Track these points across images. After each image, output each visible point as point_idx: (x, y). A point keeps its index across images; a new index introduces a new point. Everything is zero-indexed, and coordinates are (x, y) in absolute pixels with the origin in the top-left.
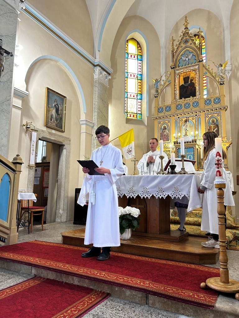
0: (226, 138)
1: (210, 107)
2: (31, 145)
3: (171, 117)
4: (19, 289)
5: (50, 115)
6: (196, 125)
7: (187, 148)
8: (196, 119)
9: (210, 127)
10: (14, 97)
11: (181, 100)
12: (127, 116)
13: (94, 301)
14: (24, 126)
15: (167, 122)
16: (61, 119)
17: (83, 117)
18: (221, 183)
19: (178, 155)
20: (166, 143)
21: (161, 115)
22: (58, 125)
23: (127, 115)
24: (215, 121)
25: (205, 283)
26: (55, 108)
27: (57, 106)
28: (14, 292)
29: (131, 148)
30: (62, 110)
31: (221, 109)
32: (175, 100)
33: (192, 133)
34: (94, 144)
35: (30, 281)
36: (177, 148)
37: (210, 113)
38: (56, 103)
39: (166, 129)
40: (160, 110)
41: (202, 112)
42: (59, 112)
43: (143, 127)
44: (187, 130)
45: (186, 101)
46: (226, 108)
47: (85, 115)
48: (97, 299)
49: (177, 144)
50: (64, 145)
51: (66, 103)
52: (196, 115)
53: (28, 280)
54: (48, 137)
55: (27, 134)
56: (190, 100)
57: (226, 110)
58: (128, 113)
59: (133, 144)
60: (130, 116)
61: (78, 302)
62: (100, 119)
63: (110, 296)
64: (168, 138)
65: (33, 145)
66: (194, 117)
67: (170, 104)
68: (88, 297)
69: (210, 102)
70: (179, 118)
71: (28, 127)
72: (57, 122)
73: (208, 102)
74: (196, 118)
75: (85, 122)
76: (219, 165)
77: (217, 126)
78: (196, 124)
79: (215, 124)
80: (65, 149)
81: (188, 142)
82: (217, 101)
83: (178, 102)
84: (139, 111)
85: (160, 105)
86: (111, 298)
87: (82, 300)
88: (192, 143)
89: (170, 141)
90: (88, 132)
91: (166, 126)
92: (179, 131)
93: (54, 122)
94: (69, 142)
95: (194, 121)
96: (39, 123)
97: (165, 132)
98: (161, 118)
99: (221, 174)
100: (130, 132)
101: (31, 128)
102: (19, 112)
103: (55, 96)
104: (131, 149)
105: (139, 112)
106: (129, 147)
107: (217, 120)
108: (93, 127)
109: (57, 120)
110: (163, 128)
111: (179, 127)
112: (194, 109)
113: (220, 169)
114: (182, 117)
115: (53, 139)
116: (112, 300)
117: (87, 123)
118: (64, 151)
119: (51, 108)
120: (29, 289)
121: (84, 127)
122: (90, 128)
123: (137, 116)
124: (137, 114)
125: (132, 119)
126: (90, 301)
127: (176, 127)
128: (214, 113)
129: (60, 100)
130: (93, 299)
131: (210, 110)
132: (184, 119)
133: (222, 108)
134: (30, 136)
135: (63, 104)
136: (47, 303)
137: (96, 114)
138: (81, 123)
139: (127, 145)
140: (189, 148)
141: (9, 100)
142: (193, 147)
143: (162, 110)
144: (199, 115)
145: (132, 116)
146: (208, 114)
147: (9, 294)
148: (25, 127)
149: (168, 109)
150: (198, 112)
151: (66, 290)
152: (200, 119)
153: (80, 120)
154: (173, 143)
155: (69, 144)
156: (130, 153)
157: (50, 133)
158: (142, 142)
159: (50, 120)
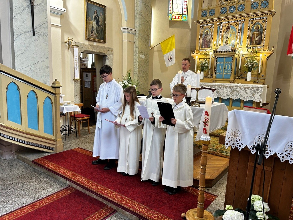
0: (268, 47)
1: (256, 11)
2: (74, 60)
3: (214, 22)
4: (54, 199)
5: (90, 28)
6: (239, 32)
7: (226, 57)
8: (240, 26)
9: (253, 35)
10: (51, 15)
11: (227, 2)
12: (172, 18)
13: (103, 216)
14: (66, 42)
15: (210, 27)
16: (102, 30)
17: (125, 25)
18: (205, 140)
19: (216, 64)
20: (207, 50)
21: (204, 19)
22: (99, 36)
23: (172, 16)
24: (260, 27)
25: (185, 213)
26: (95, 20)
27: (97, 17)
28: (50, 201)
29: (172, 55)
30: (103, 21)
31: (267, 14)
32: (220, 3)
33: (233, 41)
34: (136, 51)
35: (64, 191)
36: (216, 57)
37: (255, 19)
38: (95, 14)
39: (208, 35)
40: (204, 13)
41: (246, 17)
42: (100, 23)
43: (187, 30)
44: (227, 38)
45: (231, 4)
46: (273, 13)
47: (126, 23)
48: (106, 214)
49: (217, 52)
50: (106, 56)
51: (106, 13)
52: (240, 21)
53: (63, 189)
54: (90, 50)
55: (70, 50)
56: (236, 3)
57: (274, 15)
58: (173, 15)
59: (173, 52)
60: (175, 18)
61: (91, 216)
62: (142, 25)
63: (117, 212)
64: (209, 44)
65: (76, 60)
66: (238, 23)
67: (215, 6)
68: (100, 212)
69: (257, 5)
70: (222, 23)
71: (70, 43)
72: (98, 33)
73: (255, 5)
74: (240, 24)
75: (126, 30)
76: (206, 124)
77: (261, 34)
78: (239, 30)
79: (259, 31)
80: (108, 59)
81: (227, 51)
82: (265, 4)
83: (223, 5)
84: (184, 11)
85: (205, 8)
86: (116, 214)
87: (94, 214)
88: (231, 53)
89: (210, 48)
90: (130, 40)
91: (208, 31)
92: (220, 38)
93: (95, 34)
94: (111, 52)
95: (237, 27)
96: (80, 38)
97: (207, 37)
98: (203, 23)
99: (207, 132)
100: (171, 39)
101: (73, 44)
102: (59, 30)
103: (95, 7)
104: (171, 57)
105: (185, 13)
106: (170, 54)
107: (261, 27)
108: (135, 34)
109: (98, 32)
110: (205, 33)
111: (221, 33)
112: (239, 14)
113: (206, 128)
114: (225, 22)
115: (95, 51)
116: (116, 216)
117: (129, 31)
118: (107, 61)
119: (91, 20)
120: (61, 199)
121: (125, 35)
122: (133, 35)
123: (182, 17)
124: (182, 15)
125: (177, 21)
126: (100, 216)
127: (218, 33)
128: (260, 18)
129: (99, 10)
130: (103, 214)
131: (255, 16)
132: (227, 25)
133: (269, 14)
134: (73, 52)
135: (103, 15)
136: (69, 215)
137: (138, 20)
138: (122, 31)
139: (168, 52)
140: (228, 57)
141: (46, 22)
142: (232, 57)
143: (206, 14)
144: (244, 20)
145: (177, 17)
146: (253, 19)
147: (45, 203)
148: (67, 44)
149: (212, 12)
150: (242, 18)
151: (86, 203)
152: (243, 26)
153: (122, 28)
154: (213, 52)
155: (112, 54)
156: (171, 61)
157: (92, 46)
158: (185, 46)
159: (91, 33)
